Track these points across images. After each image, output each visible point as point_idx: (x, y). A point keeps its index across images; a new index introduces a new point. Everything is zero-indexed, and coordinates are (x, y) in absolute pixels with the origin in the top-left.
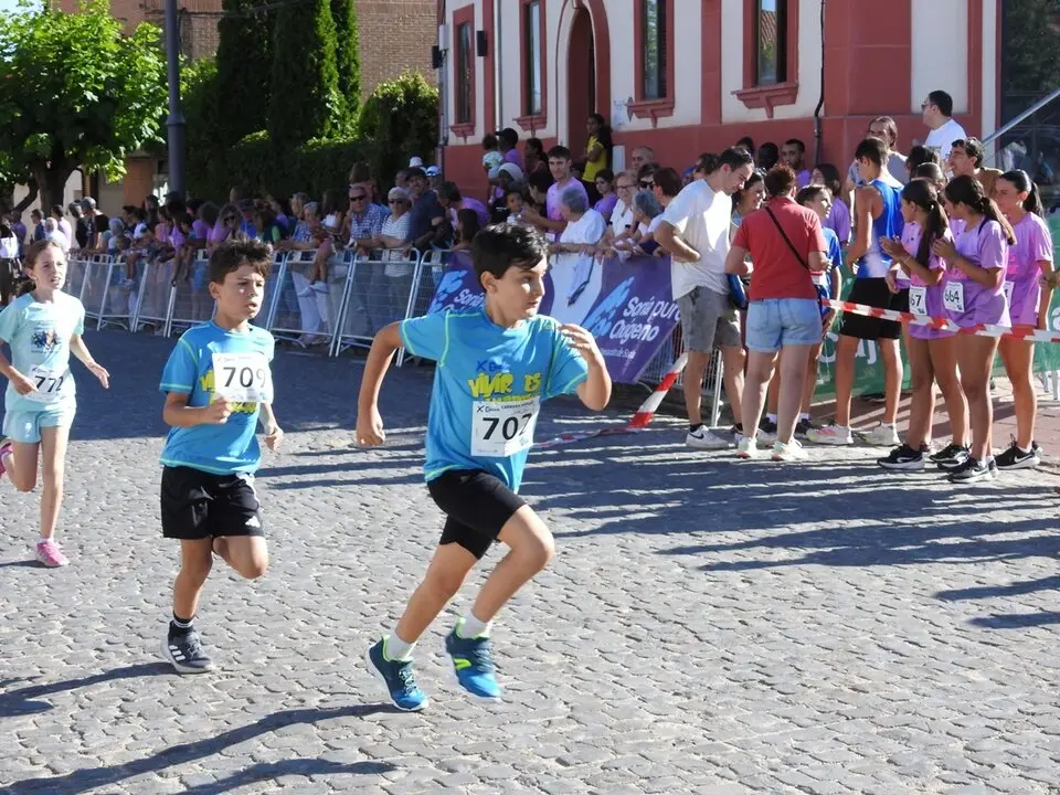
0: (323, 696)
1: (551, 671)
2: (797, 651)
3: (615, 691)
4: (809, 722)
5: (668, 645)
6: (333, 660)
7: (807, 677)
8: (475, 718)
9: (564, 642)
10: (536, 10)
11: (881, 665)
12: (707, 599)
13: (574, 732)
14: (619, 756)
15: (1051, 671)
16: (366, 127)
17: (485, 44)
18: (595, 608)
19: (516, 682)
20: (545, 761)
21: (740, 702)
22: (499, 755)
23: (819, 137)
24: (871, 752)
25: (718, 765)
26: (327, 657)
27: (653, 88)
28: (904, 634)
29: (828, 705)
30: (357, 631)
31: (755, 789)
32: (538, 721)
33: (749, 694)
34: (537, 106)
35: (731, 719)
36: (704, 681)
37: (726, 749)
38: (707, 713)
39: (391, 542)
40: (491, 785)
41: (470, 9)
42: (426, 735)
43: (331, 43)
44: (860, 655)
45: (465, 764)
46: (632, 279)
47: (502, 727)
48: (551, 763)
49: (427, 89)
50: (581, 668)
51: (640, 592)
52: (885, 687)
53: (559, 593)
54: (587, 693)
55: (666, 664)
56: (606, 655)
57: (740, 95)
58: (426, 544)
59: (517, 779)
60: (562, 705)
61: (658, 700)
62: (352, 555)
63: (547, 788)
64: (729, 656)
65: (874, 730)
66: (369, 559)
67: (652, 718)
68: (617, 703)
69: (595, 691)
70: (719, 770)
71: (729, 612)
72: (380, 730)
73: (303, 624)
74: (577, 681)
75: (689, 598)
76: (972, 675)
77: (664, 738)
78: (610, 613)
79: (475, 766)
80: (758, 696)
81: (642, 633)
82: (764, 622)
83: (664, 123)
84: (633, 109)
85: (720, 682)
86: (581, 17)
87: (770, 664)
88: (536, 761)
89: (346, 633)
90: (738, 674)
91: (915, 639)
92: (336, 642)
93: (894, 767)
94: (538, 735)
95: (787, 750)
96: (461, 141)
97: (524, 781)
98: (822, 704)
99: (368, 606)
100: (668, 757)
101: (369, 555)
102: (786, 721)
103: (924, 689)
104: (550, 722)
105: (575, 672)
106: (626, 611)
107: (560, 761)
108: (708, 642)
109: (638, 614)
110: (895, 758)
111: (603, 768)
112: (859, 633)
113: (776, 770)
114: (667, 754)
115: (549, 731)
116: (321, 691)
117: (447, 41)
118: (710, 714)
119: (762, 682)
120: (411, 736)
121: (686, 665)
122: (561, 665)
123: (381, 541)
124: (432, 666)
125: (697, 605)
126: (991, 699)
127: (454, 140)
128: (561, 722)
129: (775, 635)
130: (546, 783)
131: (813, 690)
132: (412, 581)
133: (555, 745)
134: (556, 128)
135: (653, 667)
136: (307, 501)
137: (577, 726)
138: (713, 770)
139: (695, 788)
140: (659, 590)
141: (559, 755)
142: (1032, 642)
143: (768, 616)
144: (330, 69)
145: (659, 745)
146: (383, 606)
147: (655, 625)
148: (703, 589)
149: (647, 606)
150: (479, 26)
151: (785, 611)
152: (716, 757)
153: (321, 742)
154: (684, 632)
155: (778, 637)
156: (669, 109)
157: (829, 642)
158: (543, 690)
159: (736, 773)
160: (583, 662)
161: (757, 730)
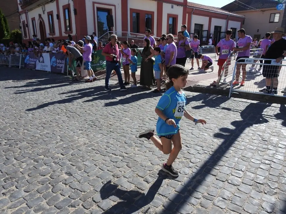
0: (6, 141)
1: (54, 127)
2: (97, 117)
3: (68, 131)
4: (106, 134)
5: (74, 118)
6: (8, 130)
7: (101, 123)
8: (41, 143)
9: (55, 119)
10: (34, 21)
11: (111, 118)
12: (78, 107)
13: (63, 144)
14: (74, 151)
15: (138, 116)
16: (11, 37)
17: (27, 26)
18: (59, 111)
19: (48, 131)
20: (58, 155)
21: (92, 130)
22: (48, 155)
23: (76, 38)
24: (121, 141)
25: (95, 150)
26: (7, 129)
27: (52, 32)
28: (111, 111)
29: (108, 130)
30: (13, 121)
31: (104, 156)
32: (54, 142)
33: (93, 128)
34: (36, 34)
35: (92, 135)
36: (84, 126)
37: (95, 145)
38: (87, 135)
39: (20, 99)
40: (48, 165)
41: (24, 21)
42: (30, 150)
43: (4, 25)
44: (108, 117)
45: (40, 159)
46: (54, 57)
47: (47, 145)
48: (60, 155)
49: (20, 32)
50: (60, 126)
51: (66, 106)
52: (115, 124)
53: (52, 108)
54: (63, 132)
55: (75, 122)
56: (64, 122)
57: (64, 32)
58: (26, 99)
59: (53, 162)
60: (59, 136)
61: (77, 132)
62: (13, 103)
63: (61, 164)
64: (86, 119)
65: (119, 135)
66: (16, 104)
67: (77, 138)
68: (69, 135)
69: (64, 131)
70: (95, 151)
71: (82, 109)
72: (19, 151)
73: (2, 121)
74: (60, 129)
75: (75, 107)
76: (127, 119)
77: (82, 143)
78: (62, 112)
79: (43, 160)
80: (94, 129)
81: (69, 116)
82: (89, 111)
83: (54, 36)
84: (50, 34)
85: (87, 126)
86: (41, 22)
87: (94, 120)
88: (56, 155)
89: (11, 122)
90: (89, 124)
91: (113, 112)
92: (9, 125)
93: (127, 144)
94: (56, 146)
95: (106, 143)
96: (25, 39)
97: (55, 163)
98: (106, 129)
99: (16, 115)
100: (84, 149)
101: (16, 103)
102: (102, 135)
103: (122, 123)
104: (57, 142)
105: (59, 127)
106: (65, 111)
107: (62, 154)
108: (81, 116)
109: (67, 111)
110: (126, 142)
111: (72, 155)
112: (105, 112)
113: (106, 149)
114: (83, 148)
115: (57, 144)
116: (5, 140)
117: (21, 25)
118: (88, 135)
119: (94, 125)
120: (27, 152)
121: (79, 122)
122: (56, 125)
123: (18, 99)
124: (30, 129)
125: (77, 108)
126: (133, 124)
127: (24, 39)
128: (60, 142)
129: (91, 113)
130: (60, 163)
131: (103, 126)
132: (24, 108)
133: (60, 149)
134: (39, 37)
135: (73, 124)
136: (4, 92)
137: (63, 142)
138: (94, 152)
139: (92, 158)
140: (69, 106)
141: (61, 152)
142: (131, 110)
143: (89, 109)
144: (4, 28)
145: (81, 146)
146: (19, 114)
147: (71, 114)
148: (76, 105)
149: (68, 109)
150: (26, 23)
151: (91, 109)
152: (93, 148)
153: (5, 157)
154: (76, 115)
155: (93, 114)
156: (55, 34)
157: (101, 114)
158: (53, 133)
159: (99, 152)
160: (60, 124)
161: (98, 138)
